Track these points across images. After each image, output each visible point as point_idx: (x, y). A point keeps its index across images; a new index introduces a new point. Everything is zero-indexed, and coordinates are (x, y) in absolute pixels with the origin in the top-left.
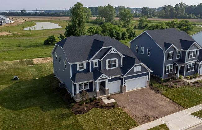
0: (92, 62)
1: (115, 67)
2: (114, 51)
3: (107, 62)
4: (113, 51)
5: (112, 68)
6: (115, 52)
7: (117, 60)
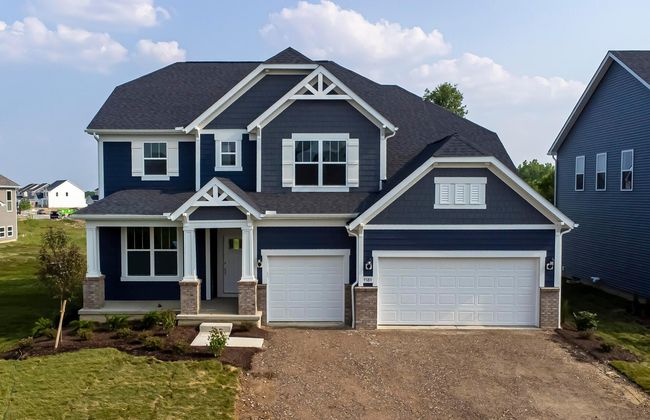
0: (208, 141)
1: (343, 182)
2: (331, 88)
3: (288, 146)
4: (325, 86)
5: (321, 187)
6: (332, 92)
7: (353, 146)
